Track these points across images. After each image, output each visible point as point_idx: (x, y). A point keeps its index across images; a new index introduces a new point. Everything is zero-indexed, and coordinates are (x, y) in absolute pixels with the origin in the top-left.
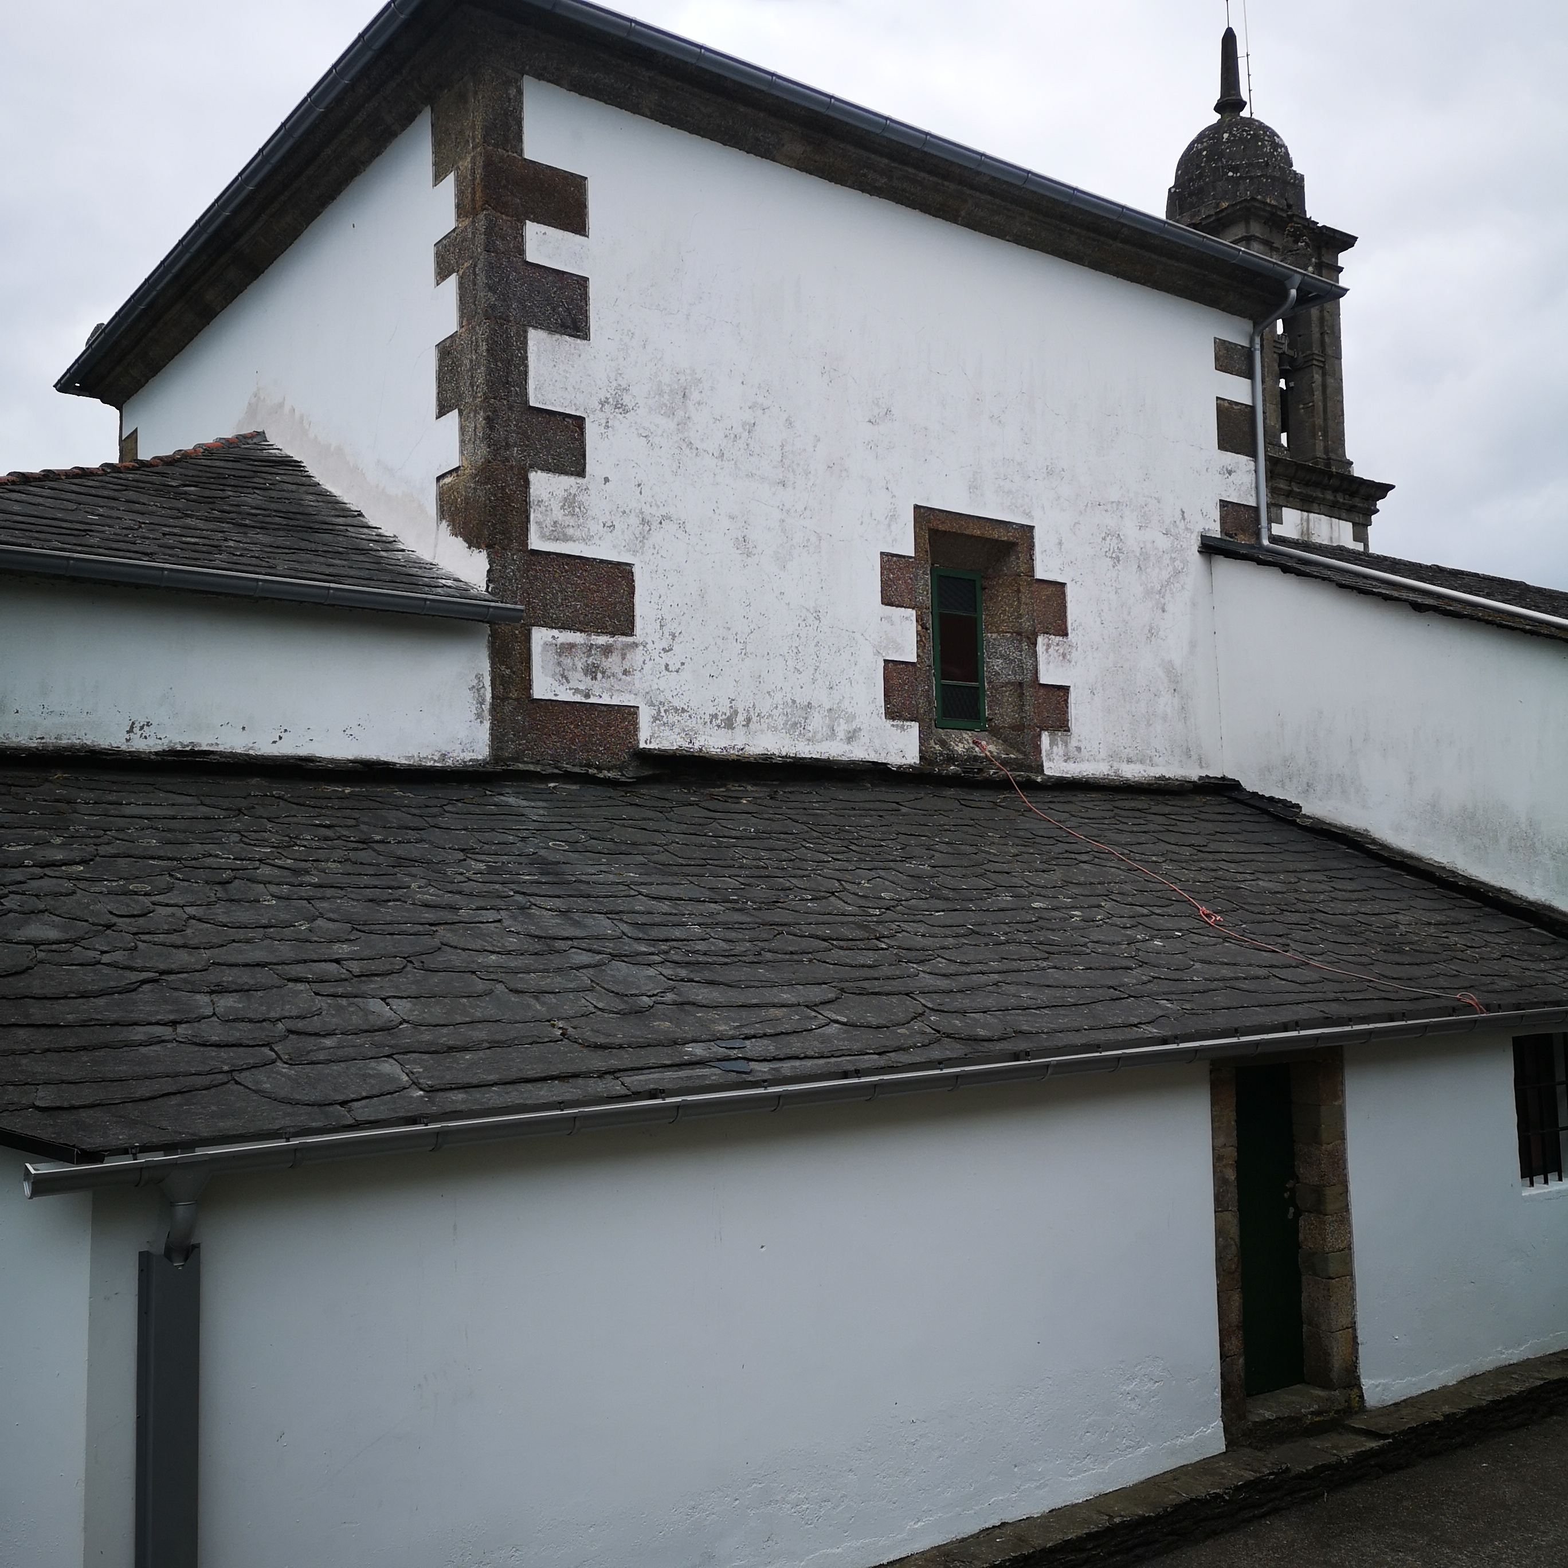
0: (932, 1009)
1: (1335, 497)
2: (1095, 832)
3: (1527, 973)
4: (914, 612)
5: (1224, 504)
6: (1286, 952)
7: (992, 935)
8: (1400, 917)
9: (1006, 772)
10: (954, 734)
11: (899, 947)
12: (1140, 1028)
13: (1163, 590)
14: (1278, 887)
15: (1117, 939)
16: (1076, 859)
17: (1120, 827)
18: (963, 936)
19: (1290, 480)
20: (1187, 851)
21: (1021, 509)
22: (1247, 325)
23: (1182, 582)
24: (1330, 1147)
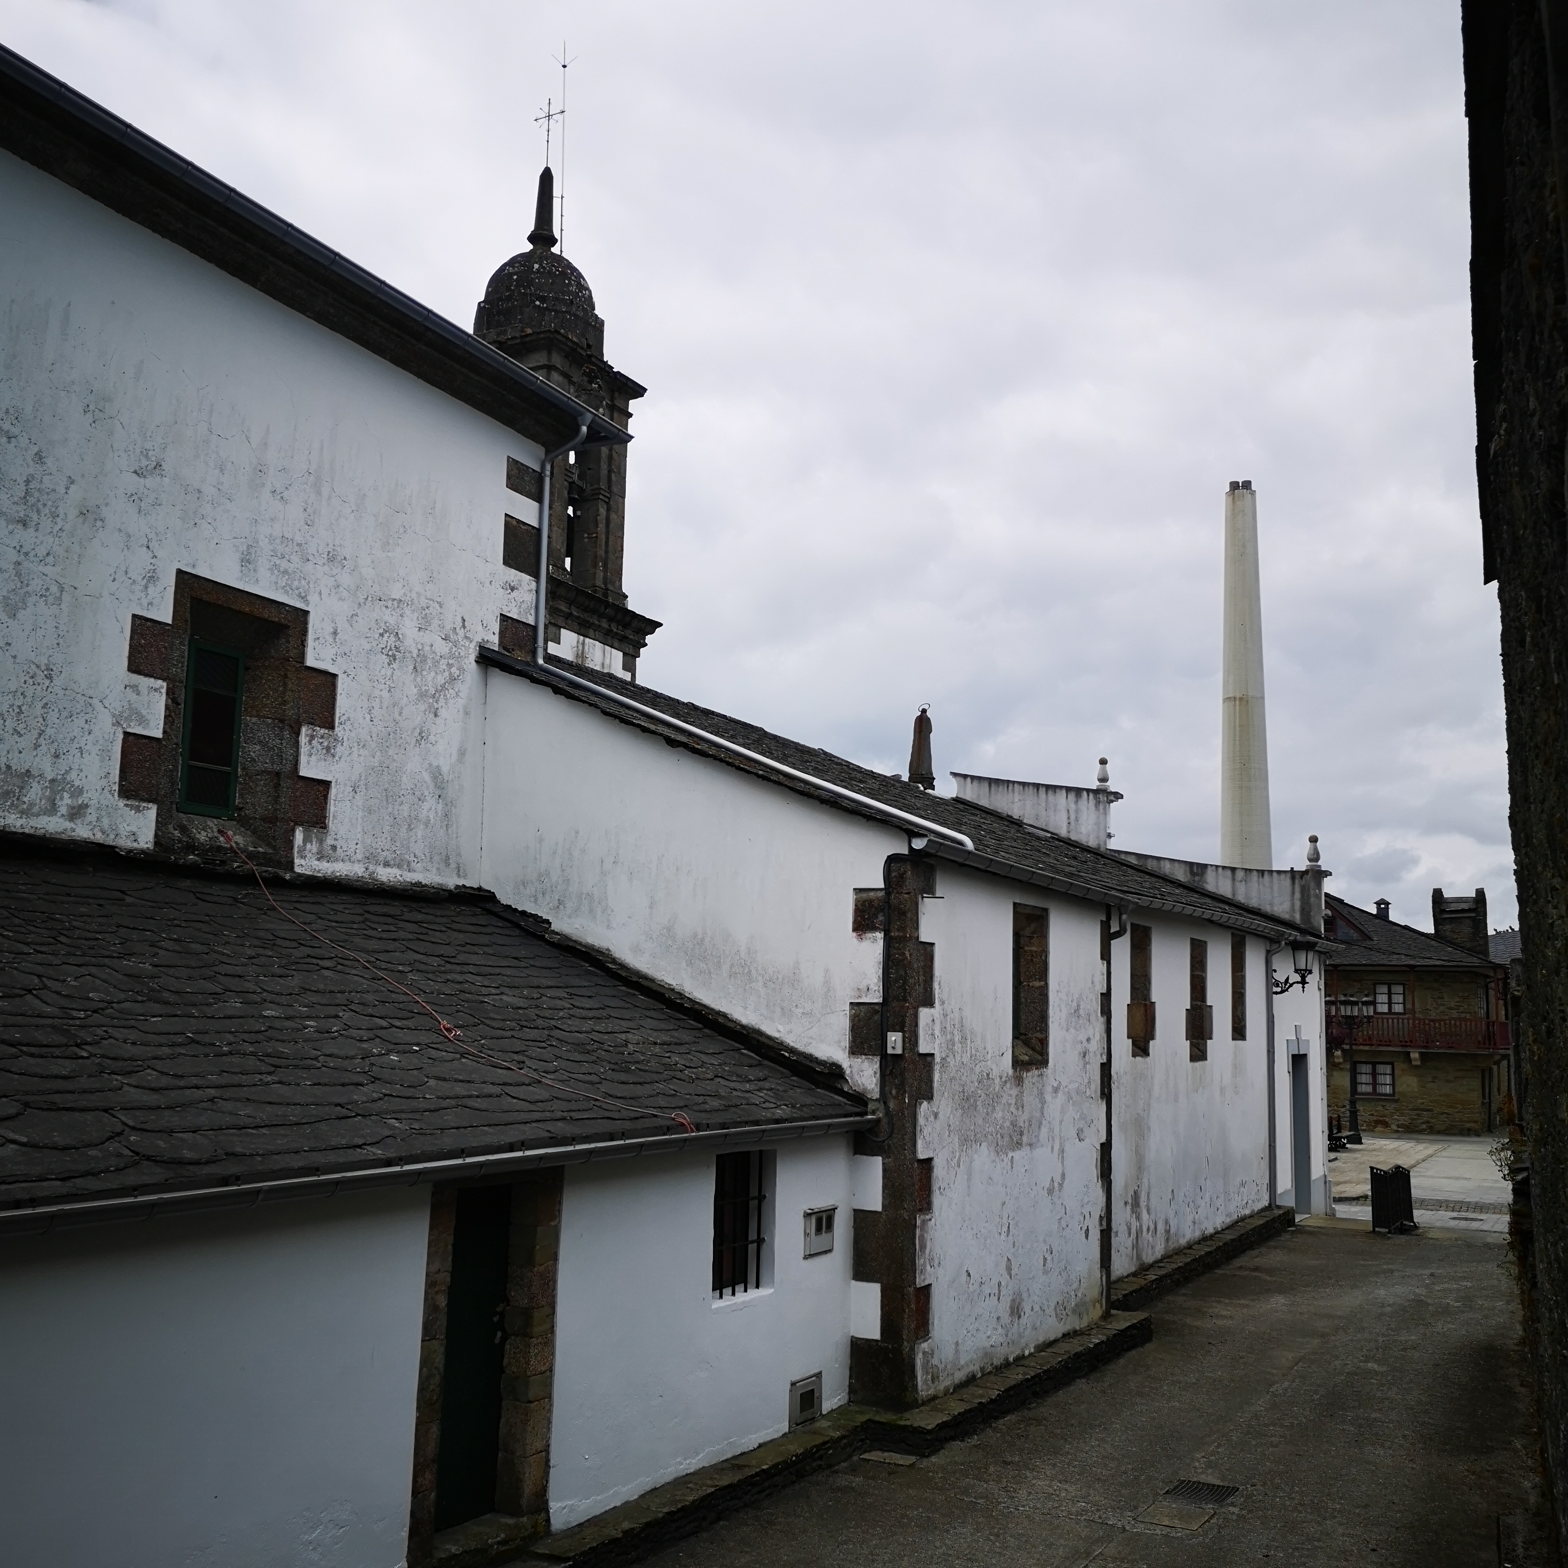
0: (133, 1128)
1: (610, 626)
2: (343, 937)
3: (735, 1093)
4: (165, 684)
5: (504, 618)
6: (521, 1069)
7: (213, 1045)
8: (630, 1036)
9: (251, 866)
10: (197, 820)
11: (103, 1056)
12: (364, 1149)
13: (437, 695)
14: (520, 1003)
15: (352, 1053)
16: (317, 965)
17: (370, 932)
18: (180, 1045)
19: (570, 603)
20: (435, 962)
21: (297, 592)
22: (541, 451)
23: (457, 690)
24: (541, 1268)
